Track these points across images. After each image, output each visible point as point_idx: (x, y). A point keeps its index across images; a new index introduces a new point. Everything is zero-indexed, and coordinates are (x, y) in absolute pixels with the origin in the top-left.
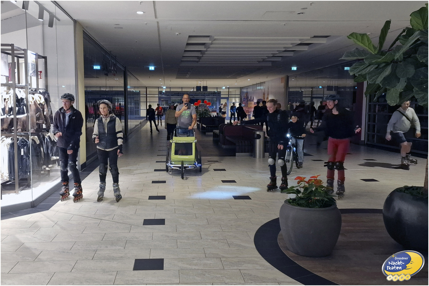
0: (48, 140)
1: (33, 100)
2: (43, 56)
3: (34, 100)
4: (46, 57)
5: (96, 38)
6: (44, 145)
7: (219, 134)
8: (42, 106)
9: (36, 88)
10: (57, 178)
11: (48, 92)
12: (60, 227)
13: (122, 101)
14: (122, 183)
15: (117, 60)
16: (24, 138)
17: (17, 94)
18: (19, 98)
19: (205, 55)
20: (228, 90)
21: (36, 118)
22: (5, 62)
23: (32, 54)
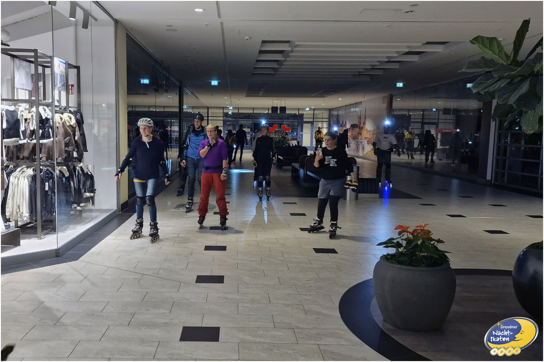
0: (80, 172)
1: (61, 121)
2: (75, 65)
3: (62, 121)
4: (79, 67)
5: (144, 43)
6: (75, 178)
7: (299, 169)
8: (73, 129)
9: (66, 106)
10: (91, 221)
11: (81, 111)
12: (91, 283)
13: (176, 125)
14: (171, 228)
15: (170, 71)
16: (50, 169)
17: (40, 113)
18: (44, 118)
19: (282, 67)
20: (313, 112)
21: (65, 144)
22: (27, 73)
23: (61, 62)
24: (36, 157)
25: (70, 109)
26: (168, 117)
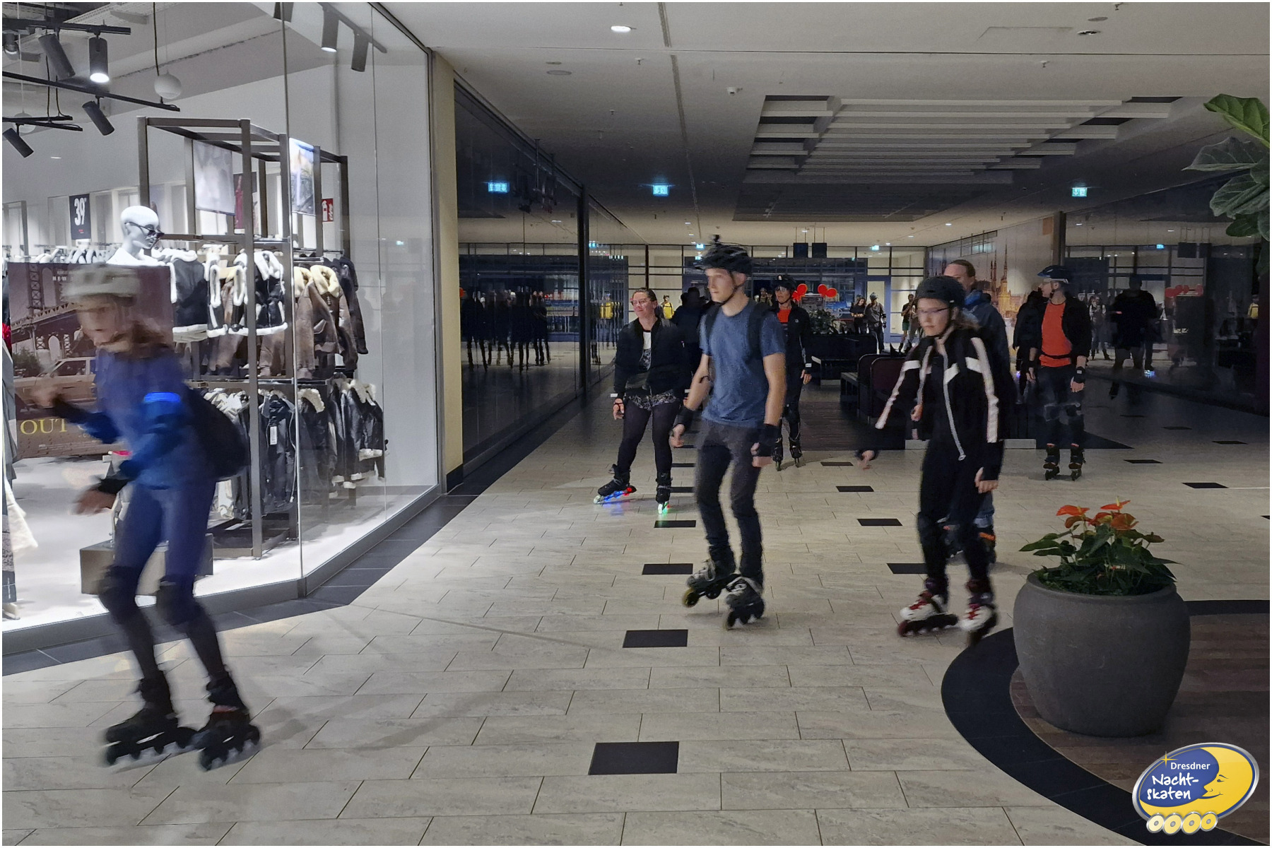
0: (351, 401)
1: (306, 284)
2: (338, 155)
3: (309, 284)
4: (346, 157)
5: (494, 101)
6: (338, 415)
7: (857, 385)
8: (333, 302)
9: (315, 250)
10: (377, 514)
11: (352, 260)
12: (382, 654)
13: (573, 287)
14: (565, 527)
15: (556, 165)
16: (280, 395)
17: (257, 267)
18: (266, 277)
19: (814, 153)
20: (888, 254)
21: (315, 335)
22: (223, 173)
23: (303, 148)
24: (247, 366)
25: (325, 255)
26: (553, 269)
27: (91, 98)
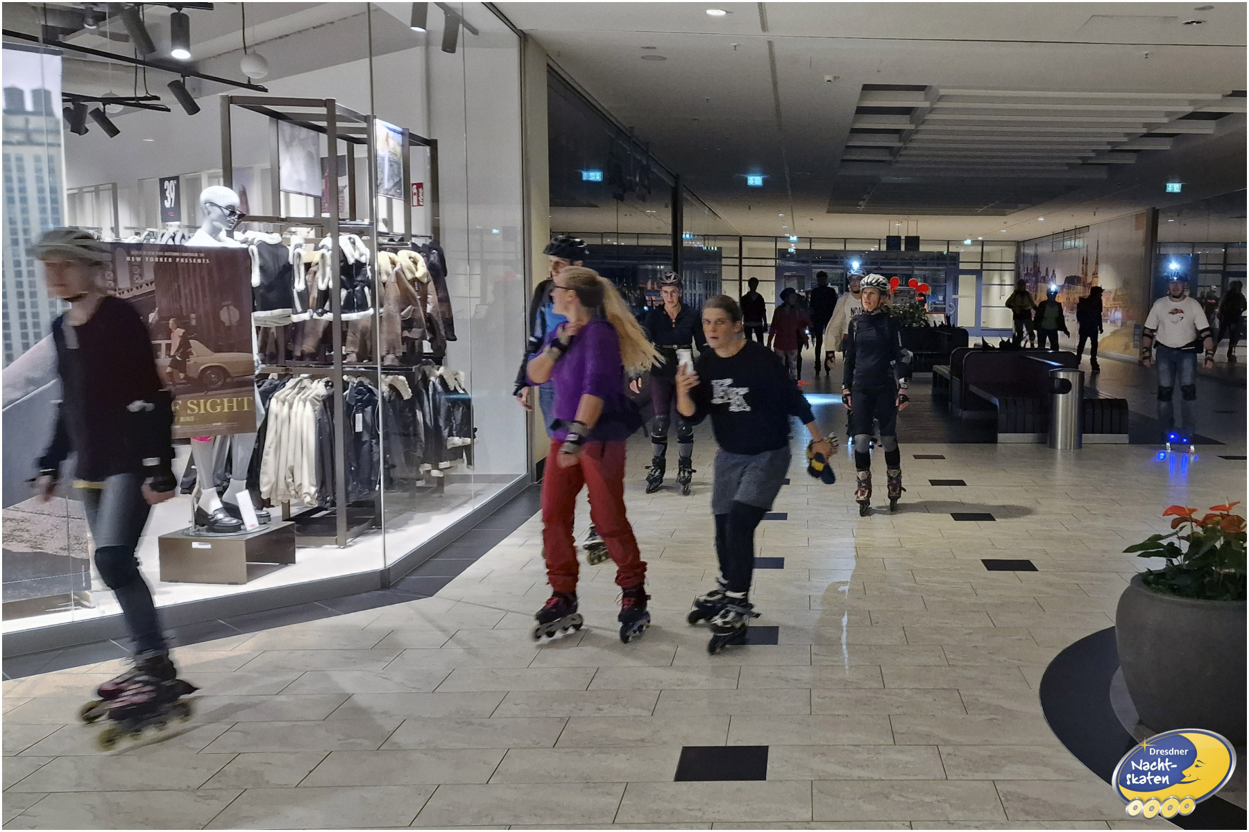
0: (439, 388)
1: (393, 268)
2: (429, 139)
3: (396, 269)
4: (436, 140)
6: (426, 403)
7: (949, 378)
8: (421, 287)
9: (403, 234)
10: (466, 502)
11: (441, 246)
12: (464, 649)
15: (650, 154)
16: (366, 382)
17: (342, 251)
18: (351, 261)
19: (909, 145)
20: (979, 249)
21: (403, 322)
22: (310, 155)
23: (390, 130)
24: (333, 353)
25: (414, 240)
26: (646, 259)
27: (177, 77)
